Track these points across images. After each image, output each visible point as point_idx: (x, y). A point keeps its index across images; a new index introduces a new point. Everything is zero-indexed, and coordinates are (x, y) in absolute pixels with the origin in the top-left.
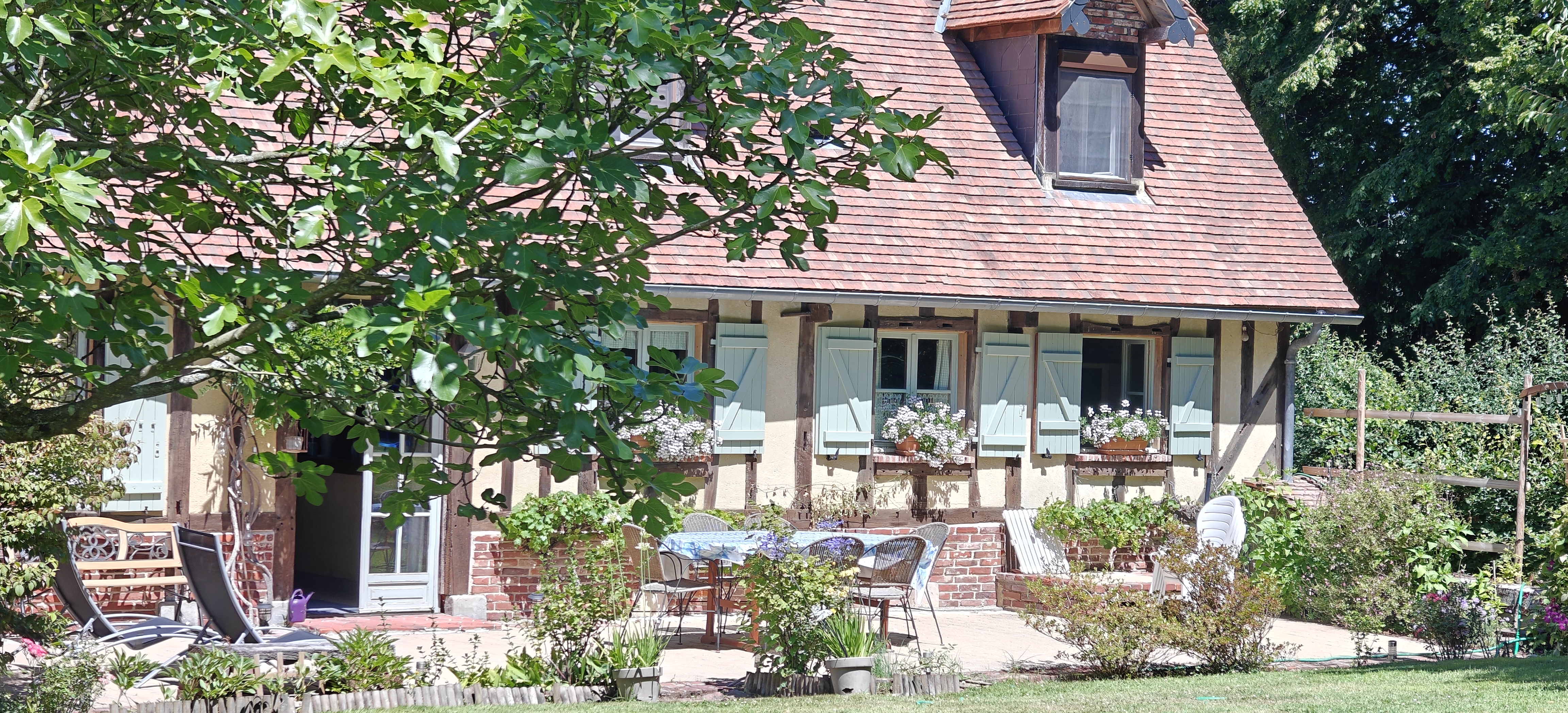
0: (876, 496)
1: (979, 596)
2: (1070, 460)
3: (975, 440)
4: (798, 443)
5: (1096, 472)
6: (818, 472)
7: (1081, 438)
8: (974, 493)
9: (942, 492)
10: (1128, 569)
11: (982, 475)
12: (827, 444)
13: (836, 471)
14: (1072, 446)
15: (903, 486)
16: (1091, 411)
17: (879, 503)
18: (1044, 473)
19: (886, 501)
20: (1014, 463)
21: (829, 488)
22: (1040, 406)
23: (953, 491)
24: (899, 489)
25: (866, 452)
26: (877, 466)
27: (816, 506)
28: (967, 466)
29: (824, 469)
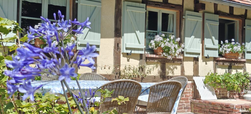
0: (146, 70)
1: (185, 108)
2: (215, 59)
3: (183, 50)
4: (115, 47)
5: (223, 64)
6: (123, 60)
7: (219, 52)
8: (183, 71)
9: (171, 69)
10: (233, 98)
11: (185, 63)
12: (127, 49)
13: (131, 60)
14: (215, 54)
15: (157, 67)
16: (222, 42)
17: (148, 73)
18: (206, 64)
19: (150, 72)
20: (196, 60)
21: (127, 66)
22: (205, 39)
23: (175, 69)
24: (155, 68)
25: (143, 52)
26: (147, 58)
27: (122, 74)
28: (180, 60)
29: (126, 59)
